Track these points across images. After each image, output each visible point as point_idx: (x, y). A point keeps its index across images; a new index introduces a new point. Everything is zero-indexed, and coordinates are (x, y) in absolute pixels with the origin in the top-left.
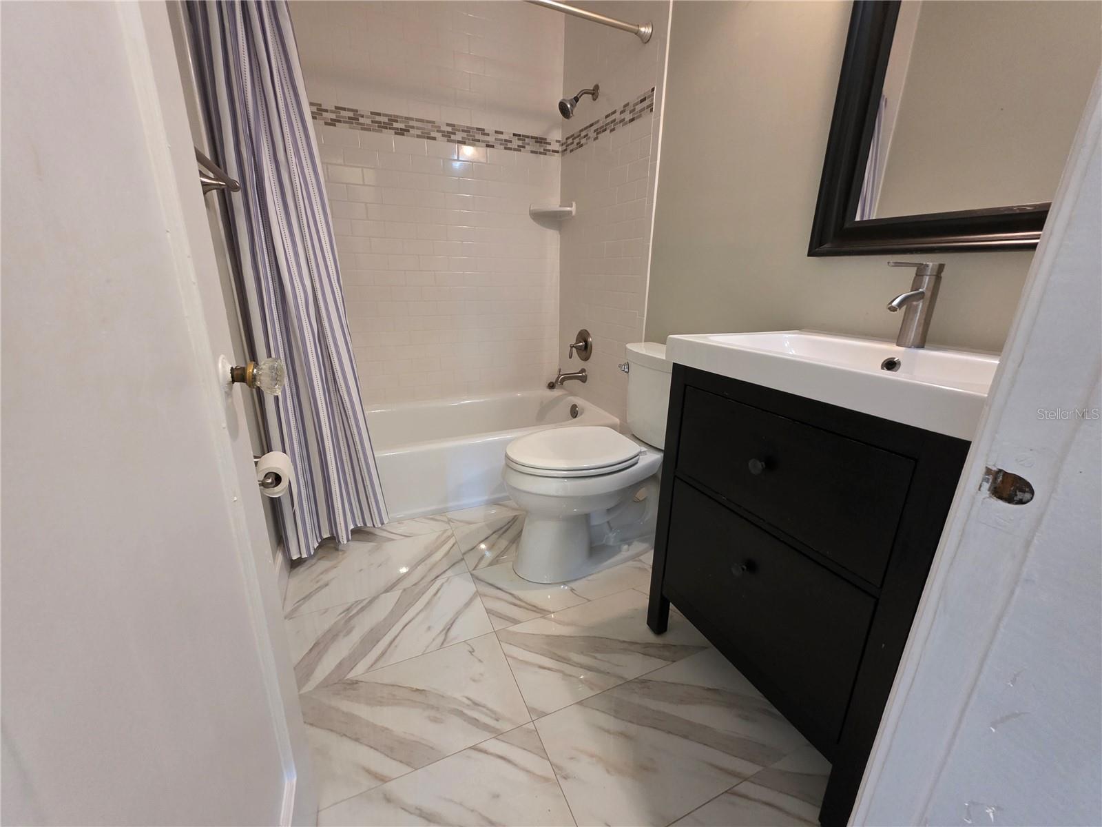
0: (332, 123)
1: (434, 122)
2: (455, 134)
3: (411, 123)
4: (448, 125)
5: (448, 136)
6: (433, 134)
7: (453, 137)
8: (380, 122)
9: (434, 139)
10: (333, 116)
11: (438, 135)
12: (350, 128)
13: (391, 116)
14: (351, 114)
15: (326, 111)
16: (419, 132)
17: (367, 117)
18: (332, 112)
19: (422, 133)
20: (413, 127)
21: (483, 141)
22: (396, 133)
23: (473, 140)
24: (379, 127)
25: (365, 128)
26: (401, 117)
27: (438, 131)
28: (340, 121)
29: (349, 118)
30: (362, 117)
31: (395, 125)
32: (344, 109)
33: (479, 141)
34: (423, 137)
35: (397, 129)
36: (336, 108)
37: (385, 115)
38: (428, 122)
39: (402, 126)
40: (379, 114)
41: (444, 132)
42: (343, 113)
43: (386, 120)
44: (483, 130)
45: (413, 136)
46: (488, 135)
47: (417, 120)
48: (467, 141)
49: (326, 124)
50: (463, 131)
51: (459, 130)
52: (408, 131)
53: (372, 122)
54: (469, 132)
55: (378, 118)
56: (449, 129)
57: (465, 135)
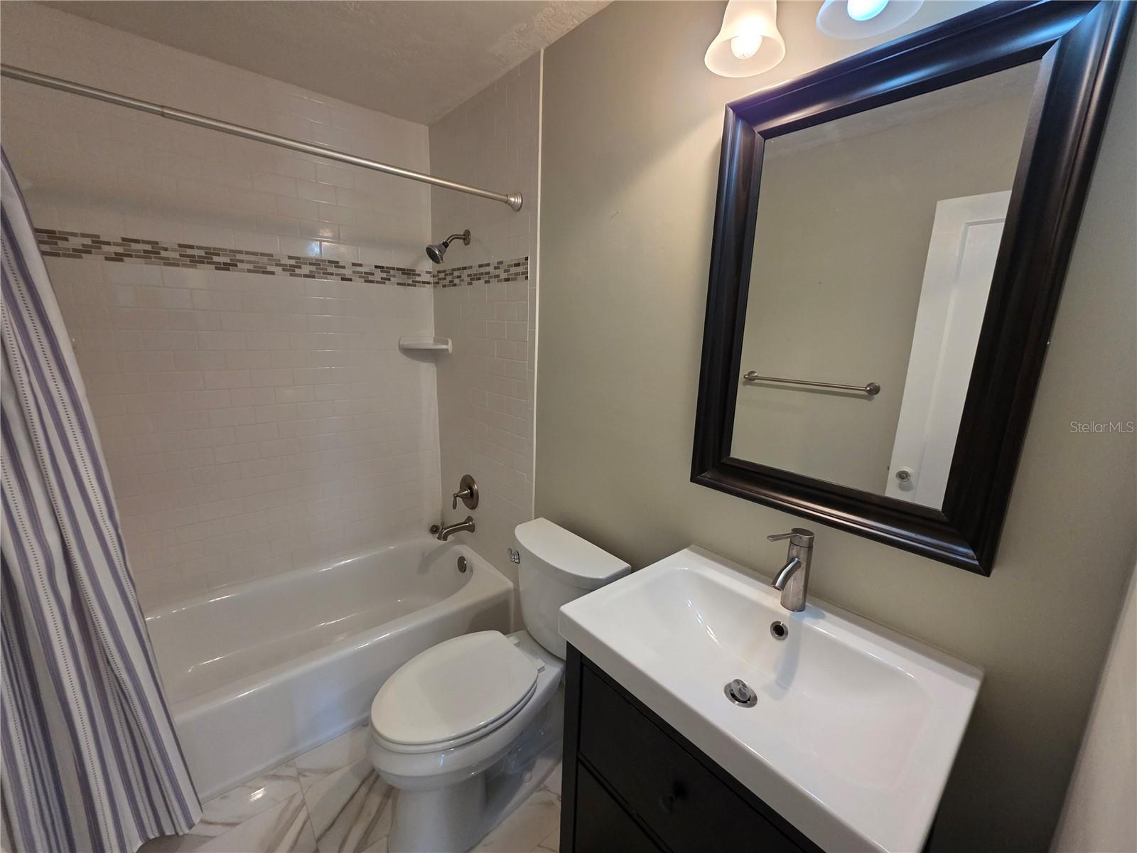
0: (118, 258)
1: (271, 255)
2: (300, 267)
3: (239, 257)
4: (290, 258)
5: (291, 270)
6: (270, 268)
7: (298, 271)
8: (194, 256)
9: (273, 273)
10: (120, 250)
11: (278, 270)
12: (146, 264)
13: (209, 248)
14: (148, 247)
15: (108, 243)
16: (251, 267)
17: (175, 250)
18: (116, 244)
19: (255, 267)
20: (242, 261)
21: (337, 275)
22: (217, 268)
23: (324, 273)
24: (191, 261)
25: (168, 262)
26: (226, 250)
27: (277, 265)
28: (130, 256)
29: (145, 251)
30: (166, 249)
31: (216, 259)
32: (137, 241)
33: (332, 274)
34: (257, 272)
35: (219, 263)
36: (124, 239)
37: (199, 248)
38: (263, 254)
39: (227, 260)
40: (191, 247)
41: (286, 265)
42: (134, 246)
43: (202, 253)
44: (337, 262)
45: (242, 271)
46: (344, 267)
47: (247, 253)
48: (316, 275)
49: (107, 259)
50: (310, 264)
51: (306, 264)
52: (236, 265)
53: (181, 255)
54: (319, 265)
55: (189, 252)
56: (293, 262)
57: (313, 268)
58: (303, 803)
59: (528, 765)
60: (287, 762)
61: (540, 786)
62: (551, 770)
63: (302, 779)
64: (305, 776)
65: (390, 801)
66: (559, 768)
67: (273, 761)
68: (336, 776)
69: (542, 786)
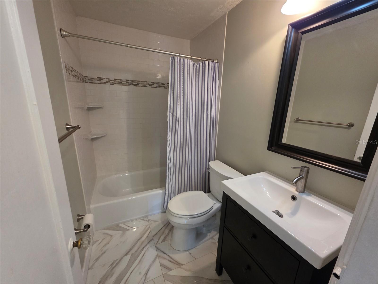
0: (113, 84)
1: (147, 82)
2: (154, 85)
3: (139, 82)
4: (151, 82)
5: (151, 86)
6: (146, 85)
7: (153, 86)
8: (129, 83)
9: (147, 87)
10: (113, 82)
11: (148, 86)
12: (119, 85)
13: (132, 80)
14: (119, 81)
15: (111, 80)
16: (142, 85)
17: (125, 81)
18: (113, 80)
19: (143, 85)
20: (140, 84)
21: (163, 87)
22: (134, 86)
23: (160, 86)
24: (128, 84)
25: (123, 85)
26: (136, 81)
27: (148, 84)
28: (115, 83)
29: (119, 82)
30: (123, 81)
31: (134, 83)
32: (117, 79)
33: (162, 87)
34: (143, 87)
35: (135, 84)
36: (114, 79)
37: (130, 80)
38: (145, 82)
39: (136, 83)
40: (129, 80)
41: (150, 84)
42: (117, 81)
43: (131, 82)
44: (163, 83)
45: (140, 86)
46: (165, 84)
47: (141, 81)
48: (158, 87)
49: (111, 84)
50: (156, 84)
51: (155, 84)
52: (138, 85)
53: (126, 83)
54: (158, 84)
55: (128, 82)
56: (152, 83)
57: (157, 85)
58: (150, 227)
59: (209, 231)
60: (146, 217)
61: (212, 238)
62: (216, 235)
63: (149, 222)
64: (150, 221)
65: (171, 232)
66: (218, 235)
67: (143, 215)
68: (158, 223)
69: (213, 238)
